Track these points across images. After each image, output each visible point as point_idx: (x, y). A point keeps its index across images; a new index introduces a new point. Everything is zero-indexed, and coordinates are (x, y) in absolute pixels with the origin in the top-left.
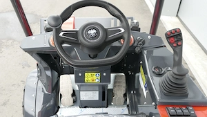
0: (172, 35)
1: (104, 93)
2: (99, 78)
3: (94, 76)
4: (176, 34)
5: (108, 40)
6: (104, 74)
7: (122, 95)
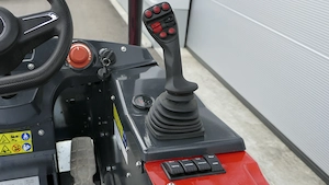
0: (155, 16)
1: (50, 178)
2: (30, 141)
3: (19, 139)
4: (163, 13)
5: (23, 39)
6: (41, 132)
7: (90, 179)
